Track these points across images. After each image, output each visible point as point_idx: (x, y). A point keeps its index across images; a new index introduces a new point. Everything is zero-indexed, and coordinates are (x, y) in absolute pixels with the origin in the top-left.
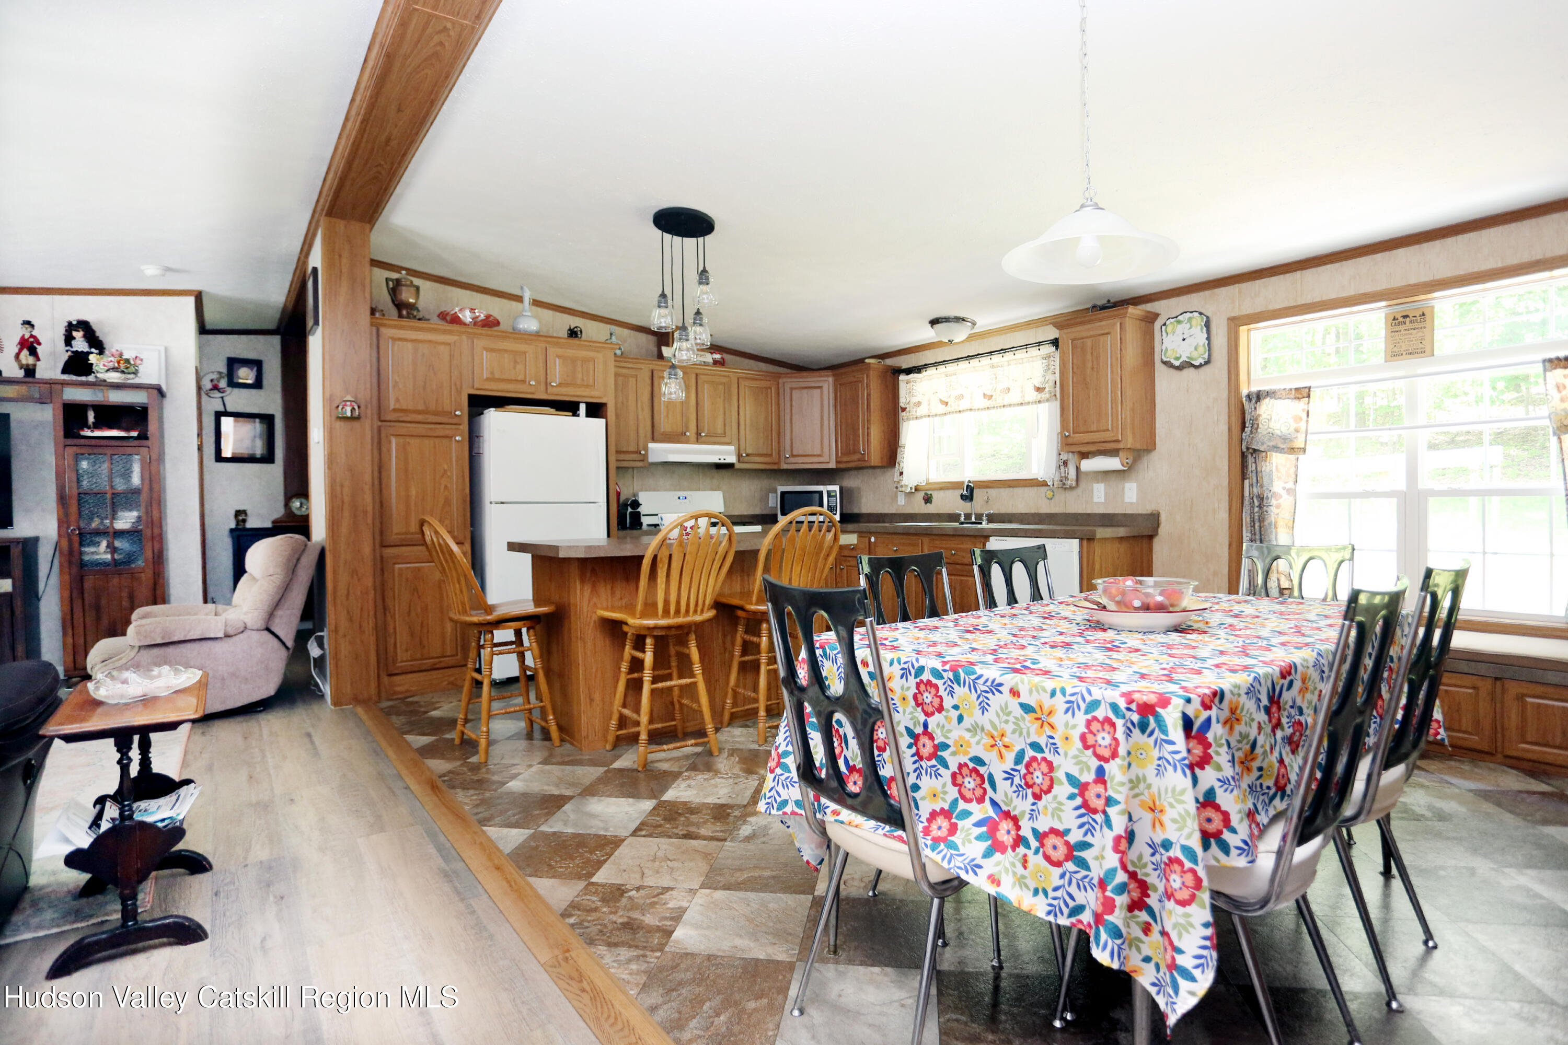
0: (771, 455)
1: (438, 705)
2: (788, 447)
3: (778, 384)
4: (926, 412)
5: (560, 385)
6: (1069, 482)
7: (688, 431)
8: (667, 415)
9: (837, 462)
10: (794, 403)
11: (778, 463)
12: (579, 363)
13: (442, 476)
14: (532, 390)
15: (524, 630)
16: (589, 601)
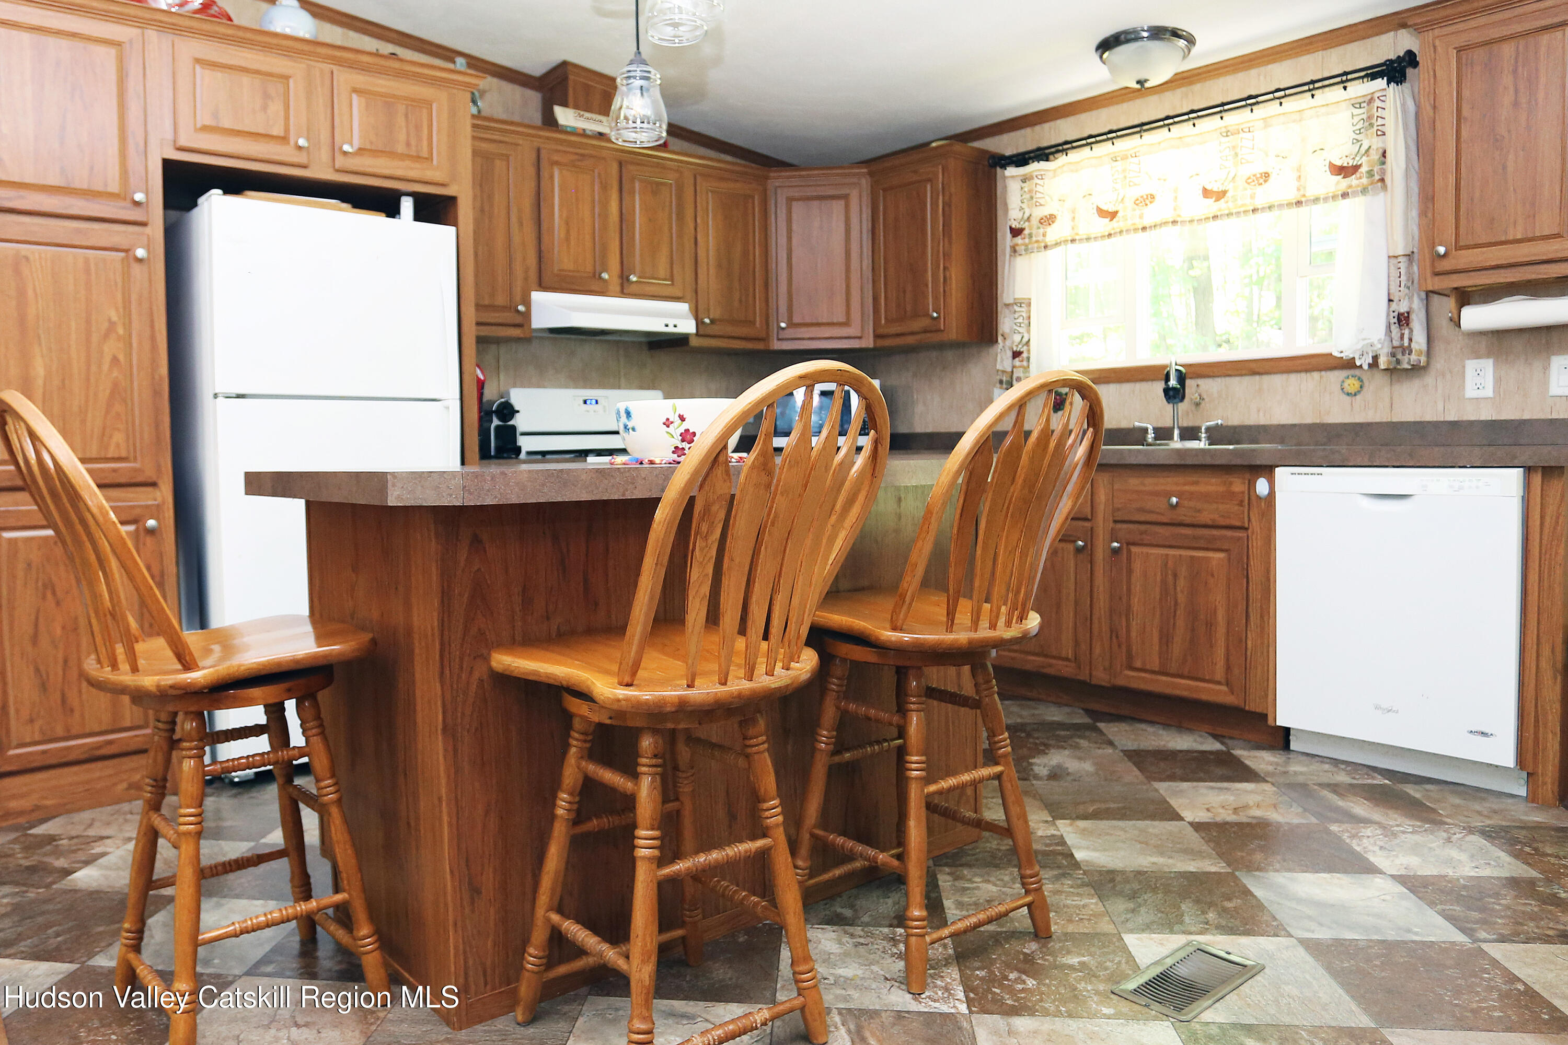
0: (753, 323)
1: (97, 850)
2: (783, 308)
3: (765, 190)
4: (1067, 234)
5: (361, 151)
6: (1414, 357)
7: (605, 270)
8: (567, 239)
9: (877, 336)
10: (795, 227)
11: (765, 339)
12: (401, 108)
13: (106, 336)
14: (302, 158)
15: (290, 706)
16: (466, 630)
